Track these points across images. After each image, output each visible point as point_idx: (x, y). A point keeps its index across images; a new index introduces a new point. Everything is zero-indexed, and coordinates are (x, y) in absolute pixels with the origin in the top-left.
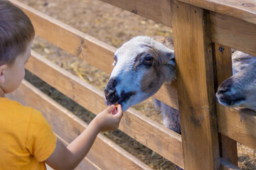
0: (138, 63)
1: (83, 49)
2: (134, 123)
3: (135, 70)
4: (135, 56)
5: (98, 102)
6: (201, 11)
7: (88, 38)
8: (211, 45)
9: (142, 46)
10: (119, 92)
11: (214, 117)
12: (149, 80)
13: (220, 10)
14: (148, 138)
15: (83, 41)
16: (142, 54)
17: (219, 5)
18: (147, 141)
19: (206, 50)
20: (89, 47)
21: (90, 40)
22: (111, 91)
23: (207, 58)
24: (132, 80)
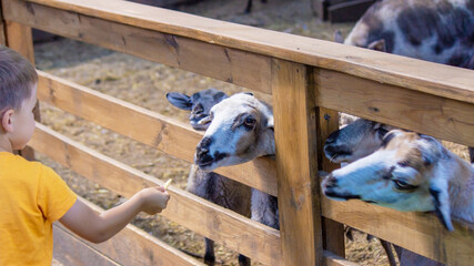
0: (238, 123)
1: (163, 136)
2: (224, 223)
3: (233, 129)
4: (236, 115)
5: (179, 205)
6: (304, 69)
7: (170, 120)
8: (314, 109)
9: (245, 105)
10: (212, 153)
11: (316, 196)
12: (246, 143)
13: (323, 64)
14: (240, 241)
15: (164, 125)
16: (243, 114)
17: (322, 59)
18: (239, 245)
19: (309, 115)
20: (172, 132)
21: (173, 123)
22: (203, 150)
23: (309, 124)
24: (227, 141)
